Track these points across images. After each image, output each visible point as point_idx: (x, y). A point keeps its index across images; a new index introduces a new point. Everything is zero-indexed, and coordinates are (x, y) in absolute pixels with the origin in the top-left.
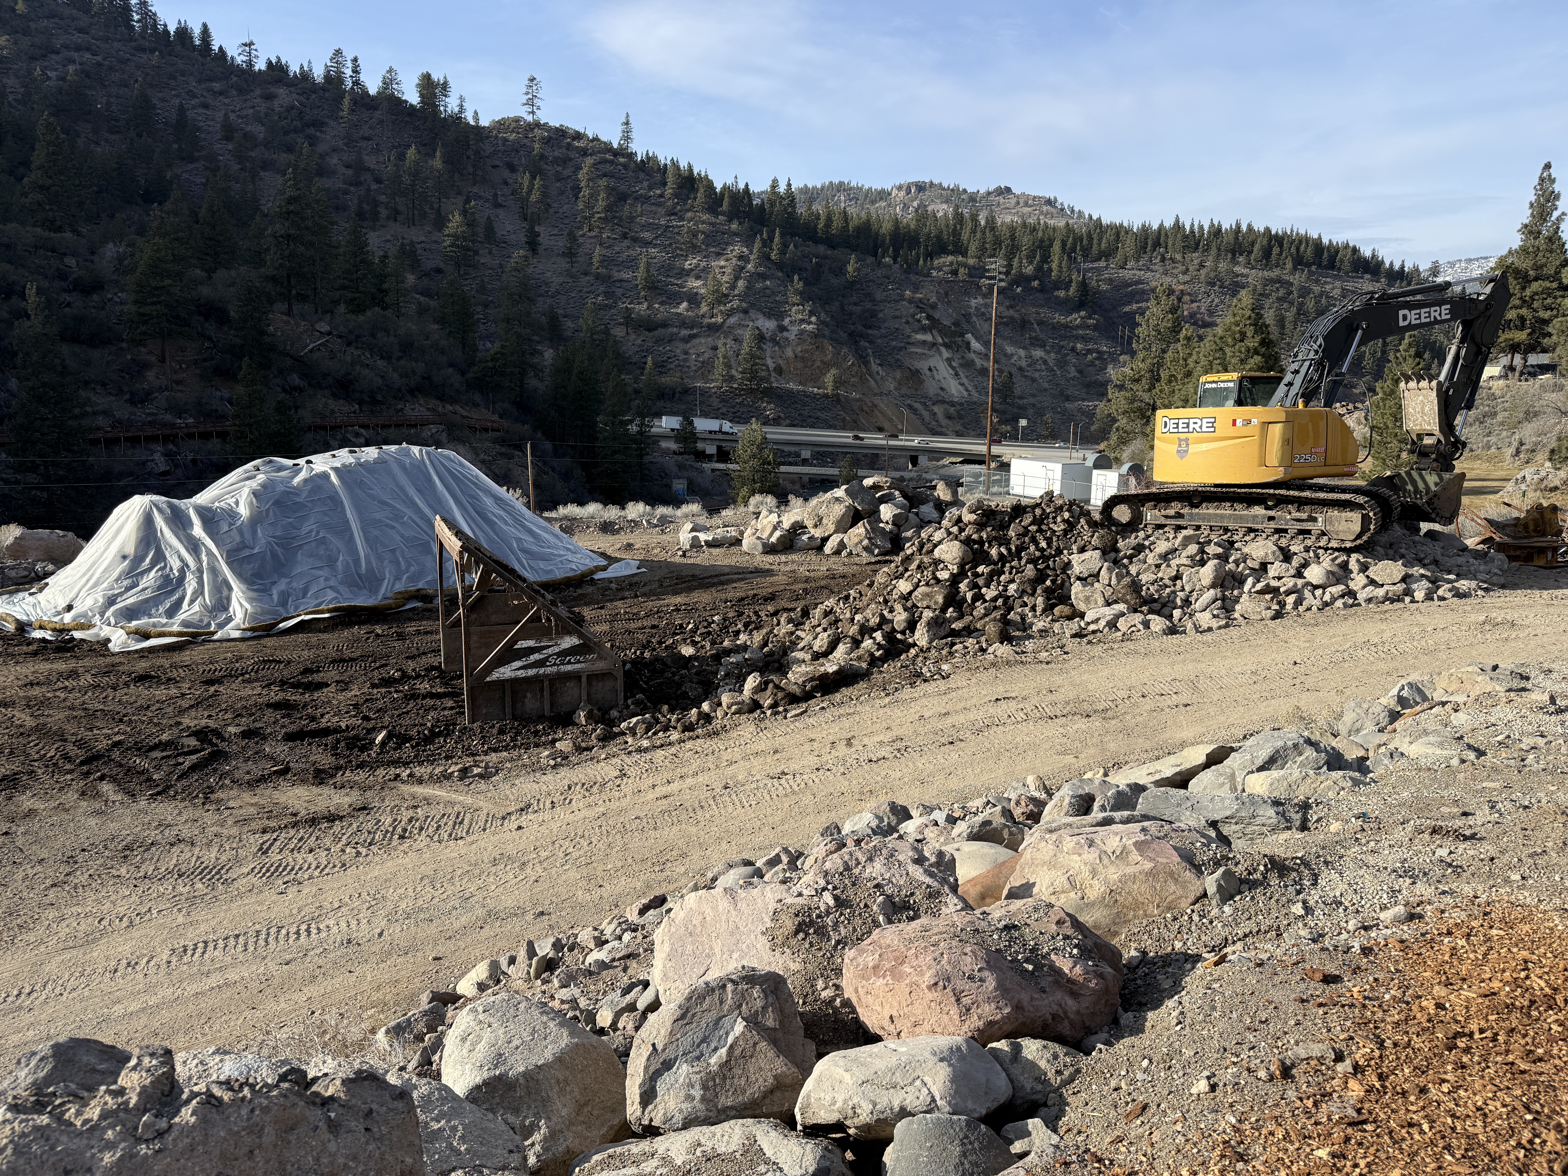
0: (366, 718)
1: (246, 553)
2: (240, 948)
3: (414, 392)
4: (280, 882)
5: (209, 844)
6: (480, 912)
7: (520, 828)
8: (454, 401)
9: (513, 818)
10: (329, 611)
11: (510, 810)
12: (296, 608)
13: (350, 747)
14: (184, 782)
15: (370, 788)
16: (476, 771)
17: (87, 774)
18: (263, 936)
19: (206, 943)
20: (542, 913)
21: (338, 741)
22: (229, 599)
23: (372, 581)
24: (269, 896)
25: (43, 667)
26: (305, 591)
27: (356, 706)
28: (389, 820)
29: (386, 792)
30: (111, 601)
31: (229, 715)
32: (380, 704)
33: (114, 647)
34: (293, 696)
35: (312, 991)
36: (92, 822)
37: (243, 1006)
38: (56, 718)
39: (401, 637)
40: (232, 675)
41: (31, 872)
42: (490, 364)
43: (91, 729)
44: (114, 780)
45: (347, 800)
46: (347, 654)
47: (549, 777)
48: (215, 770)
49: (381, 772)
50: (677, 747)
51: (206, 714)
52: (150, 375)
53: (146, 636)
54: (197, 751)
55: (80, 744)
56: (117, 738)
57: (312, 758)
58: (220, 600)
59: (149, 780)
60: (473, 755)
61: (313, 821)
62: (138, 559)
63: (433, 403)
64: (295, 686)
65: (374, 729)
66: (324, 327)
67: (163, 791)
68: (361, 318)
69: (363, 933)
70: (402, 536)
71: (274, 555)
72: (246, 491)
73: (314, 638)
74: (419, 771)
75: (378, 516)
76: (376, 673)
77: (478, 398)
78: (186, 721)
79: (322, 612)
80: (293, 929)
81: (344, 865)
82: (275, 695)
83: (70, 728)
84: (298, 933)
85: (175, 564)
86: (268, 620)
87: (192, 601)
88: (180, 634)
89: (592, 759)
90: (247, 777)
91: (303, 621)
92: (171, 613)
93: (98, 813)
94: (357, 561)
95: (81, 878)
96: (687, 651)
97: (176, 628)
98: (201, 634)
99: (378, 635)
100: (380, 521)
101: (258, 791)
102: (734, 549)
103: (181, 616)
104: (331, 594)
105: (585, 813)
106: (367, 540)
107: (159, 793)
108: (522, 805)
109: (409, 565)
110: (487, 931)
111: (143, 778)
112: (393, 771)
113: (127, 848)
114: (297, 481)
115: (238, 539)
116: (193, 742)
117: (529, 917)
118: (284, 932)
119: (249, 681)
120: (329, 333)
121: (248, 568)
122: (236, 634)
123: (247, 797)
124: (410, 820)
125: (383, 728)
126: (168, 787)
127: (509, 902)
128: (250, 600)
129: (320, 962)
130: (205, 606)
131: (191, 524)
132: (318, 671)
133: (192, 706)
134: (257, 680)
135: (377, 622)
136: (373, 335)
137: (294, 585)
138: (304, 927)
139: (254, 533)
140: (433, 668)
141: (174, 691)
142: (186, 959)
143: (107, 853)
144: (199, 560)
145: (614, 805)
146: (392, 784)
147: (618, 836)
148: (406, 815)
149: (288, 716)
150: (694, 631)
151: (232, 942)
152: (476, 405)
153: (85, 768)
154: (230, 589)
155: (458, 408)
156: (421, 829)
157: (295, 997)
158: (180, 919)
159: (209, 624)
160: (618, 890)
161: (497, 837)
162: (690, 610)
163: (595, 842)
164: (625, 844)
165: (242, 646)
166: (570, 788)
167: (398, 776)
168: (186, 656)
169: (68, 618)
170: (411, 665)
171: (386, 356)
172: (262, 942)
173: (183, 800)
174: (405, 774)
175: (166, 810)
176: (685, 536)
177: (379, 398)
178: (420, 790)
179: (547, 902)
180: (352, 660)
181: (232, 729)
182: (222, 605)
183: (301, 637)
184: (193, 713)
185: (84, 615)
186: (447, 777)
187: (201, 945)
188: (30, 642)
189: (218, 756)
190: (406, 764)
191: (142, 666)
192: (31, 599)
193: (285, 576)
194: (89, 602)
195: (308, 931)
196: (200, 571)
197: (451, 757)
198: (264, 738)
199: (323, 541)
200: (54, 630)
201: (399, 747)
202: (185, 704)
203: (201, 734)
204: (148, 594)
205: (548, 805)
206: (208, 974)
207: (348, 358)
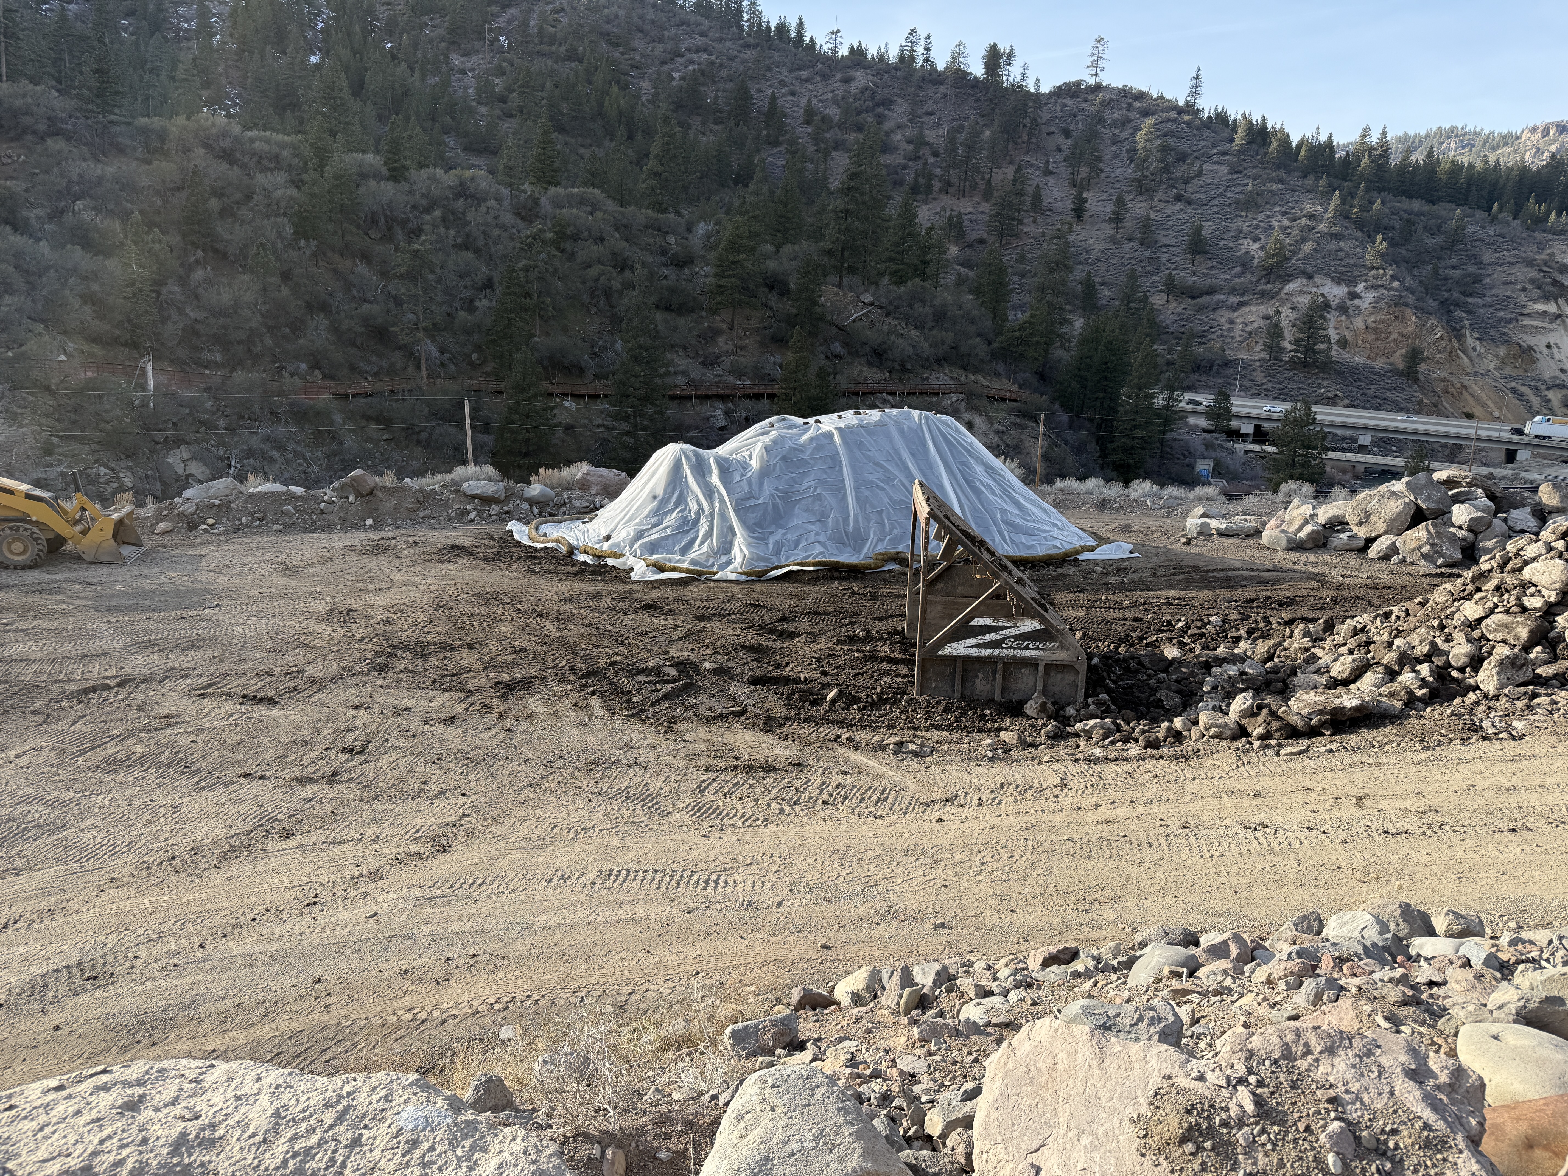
0: (825, 673)
1: (752, 502)
2: (654, 885)
3: (940, 361)
4: (706, 824)
5: (658, 773)
6: (880, 905)
7: (940, 820)
8: (977, 371)
9: (937, 807)
10: (815, 564)
11: (937, 797)
12: (787, 558)
13: (802, 700)
14: (656, 708)
15: (810, 745)
16: (912, 747)
17: (585, 686)
18: (677, 877)
19: (628, 871)
20: (943, 925)
21: (793, 693)
22: (731, 543)
23: (857, 540)
24: (694, 837)
25: (579, 586)
26: (797, 543)
27: (818, 660)
28: (818, 782)
29: (824, 751)
30: (639, 535)
31: (709, 651)
32: (840, 661)
33: (634, 576)
34: (767, 642)
35: (704, 948)
36: (575, 732)
37: (641, 947)
38: (574, 632)
39: (874, 597)
40: (720, 614)
41: (516, 769)
42: (1017, 334)
43: (597, 647)
44: (602, 696)
45: (787, 753)
46: (823, 607)
47: (983, 770)
48: (684, 701)
49: (825, 729)
50: (1135, 765)
51: (691, 647)
52: (721, 340)
53: (662, 569)
54: (675, 681)
55: (586, 659)
56: (614, 658)
57: (767, 705)
58: (724, 543)
59: (629, 701)
60: (915, 729)
61: (750, 769)
62: (665, 501)
63: (958, 372)
64: (771, 632)
65: (829, 685)
66: (868, 298)
67: (637, 714)
68: (902, 289)
69: (764, 897)
70: (890, 498)
71: (775, 506)
72: (760, 444)
73: (797, 588)
74: (860, 735)
75: (871, 477)
76: (844, 630)
77: (1000, 367)
78: (673, 652)
79: (808, 565)
80: (704, 877)
81: (766, 820)
82: (752, 638)
83: (582, 643)
84: (707, 882)
85: (693, 507)
86: (761, 566)
87: (702, 543)
88: (688, 571)
89: (1033, 758)
90: (708, 713)
91: (791, 572)
92: (684, 551)
93: (582, 724)
94: (846, 519)
95: (551, 783)
96: (1171, 652)
97: (686, 565)
98: (702, 573)
99: (853, 593)
100: (872, 482)
101: (713, 728)
102: (1250, 542)
103: (692, 555)
104: (819, 549)
105: (1013, 820)
106: (858, 499)
107: (633, 715)
108: (948, 795)
109: (893, 528)
110: (881, 930)
111: (625, 698)
112: (836, 731)
113: (595, 763)
114: (805, 437)
115: (747, 489)
116: (672, 672)
117: (929, 926)
118: (696, 877)
119: (733, 622)
120: (872, 304)
121: (752, 517)
122: (733, 577)
123: (703, 733)
124: (837, 787)
125: (837, 685)
126: (642, 711)
127: (911, 902)
128: (749, 546)
129: (719, 919)
130: (711, 547)
131: (711, 472)
132: (793, 621)
133: (680, 639)
134: (740, 622)
135: (856, 579)
136: (911, 306)
137: (789, 536)
138: (714, 877)
139: (761, 484)
140: (897, 633)
141: (670, 622)
142: (608, 884)
143: (578, 764)
144: (712, 505)
145: (1047, 818)
146: (830, 745)
147: (1045, 856)
148: (836, 779)
149: (758, 660)
150: (1184, 631)
151: (650, 876)
152: (997, 375)
153: (583, 681)
154: (734, 534)
155: (980, 378)
156: (846, 797)
157: (688, 950)
158: (615, 843)
159: (713, 565)
160: (1032, 920)
161: (916, 824)
162: (1184, 606)
163: (1016, 857)
164: (1050, 868)
165: (736, 588)
166: (1002, 786)
167: (839, 737)
168: (688, 592)
169: (606, 546)
170: (877, 627)
171: (920, 326)
172: (674, 883)
173: (651, 725)
174: (844, 737)
175: (634, 732)
176: (1193, 523)
177: (909, 366)
178: (855, 757)
179: (951, 914)
180: (825, 613)
181: (707, 665)
182: (726, 547)
183: (786, 586)
184: (680, 644)
185: (617, 545)
186: (883, 748)
187: (624, 873)
188: (574, 563)
189: (689, 688)
190: (850, 726)
191: (652, 596)
192: (582, 527)
193: (782, 527)
194: (623, 534)
195: (716, 882)
196: (712, 515)
197: (894, 727)
198: (732, 678)
199: (819, 497)
200: (594, 555)
201: (847, 707)
202: (676, 635)
203: (682, 665)
204: (669, 532)
205: (975, 802)
206: (620, 904)
207: (886, 328)
